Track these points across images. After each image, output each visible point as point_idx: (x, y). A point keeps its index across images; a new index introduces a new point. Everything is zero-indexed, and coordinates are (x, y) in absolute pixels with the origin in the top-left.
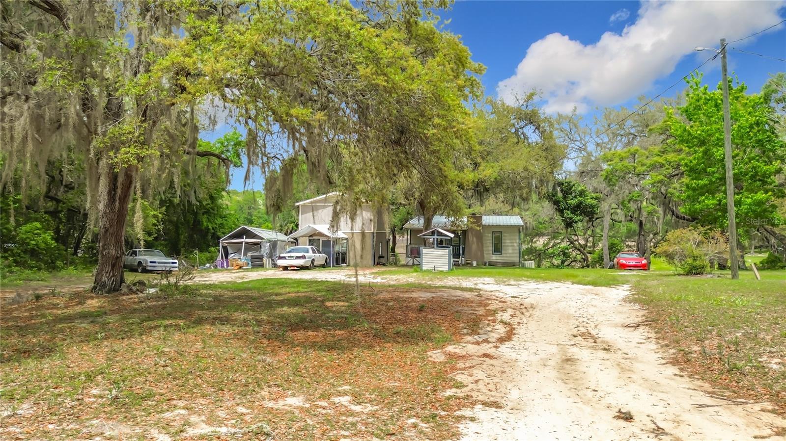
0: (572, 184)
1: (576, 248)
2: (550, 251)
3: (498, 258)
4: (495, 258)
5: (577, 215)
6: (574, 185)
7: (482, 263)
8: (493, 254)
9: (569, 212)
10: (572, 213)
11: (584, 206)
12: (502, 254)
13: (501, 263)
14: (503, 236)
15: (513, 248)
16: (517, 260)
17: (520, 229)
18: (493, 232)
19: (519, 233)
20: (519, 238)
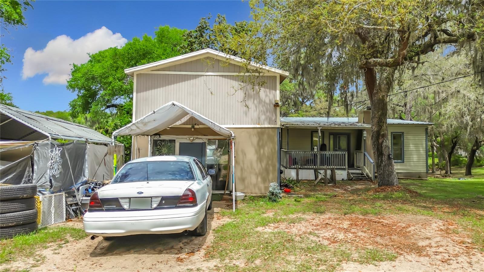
3: (400, 167)
12: (403, 162)
13: (402, 174)
14: (405, 138)
15: (419, 154)
16: (423, 170)
17: (427, 128)
18: (392, 133)
19: (426, 134)
20: (426, 141)
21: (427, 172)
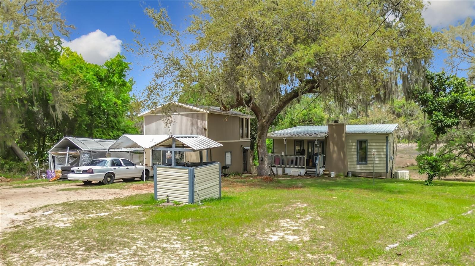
0: (445, 77)
1: (469, 154)
2: (447, 156)
3: (363, 168)
4: (359, 168)
5: (451, 117)
6: (448, 78)
7: (344, 173)
8: (357, 164)
9: (439, 114)
10: (444, 115)
11: (461, 105)
12: (367, 164)
13: (366, 174)
14: (368, 145)
15: (380, 158)
16: (384, 171)
17: (388, 136)
18: (357, 140)
19: (387, 141)
20: (386, 147)
21: (387, 173)
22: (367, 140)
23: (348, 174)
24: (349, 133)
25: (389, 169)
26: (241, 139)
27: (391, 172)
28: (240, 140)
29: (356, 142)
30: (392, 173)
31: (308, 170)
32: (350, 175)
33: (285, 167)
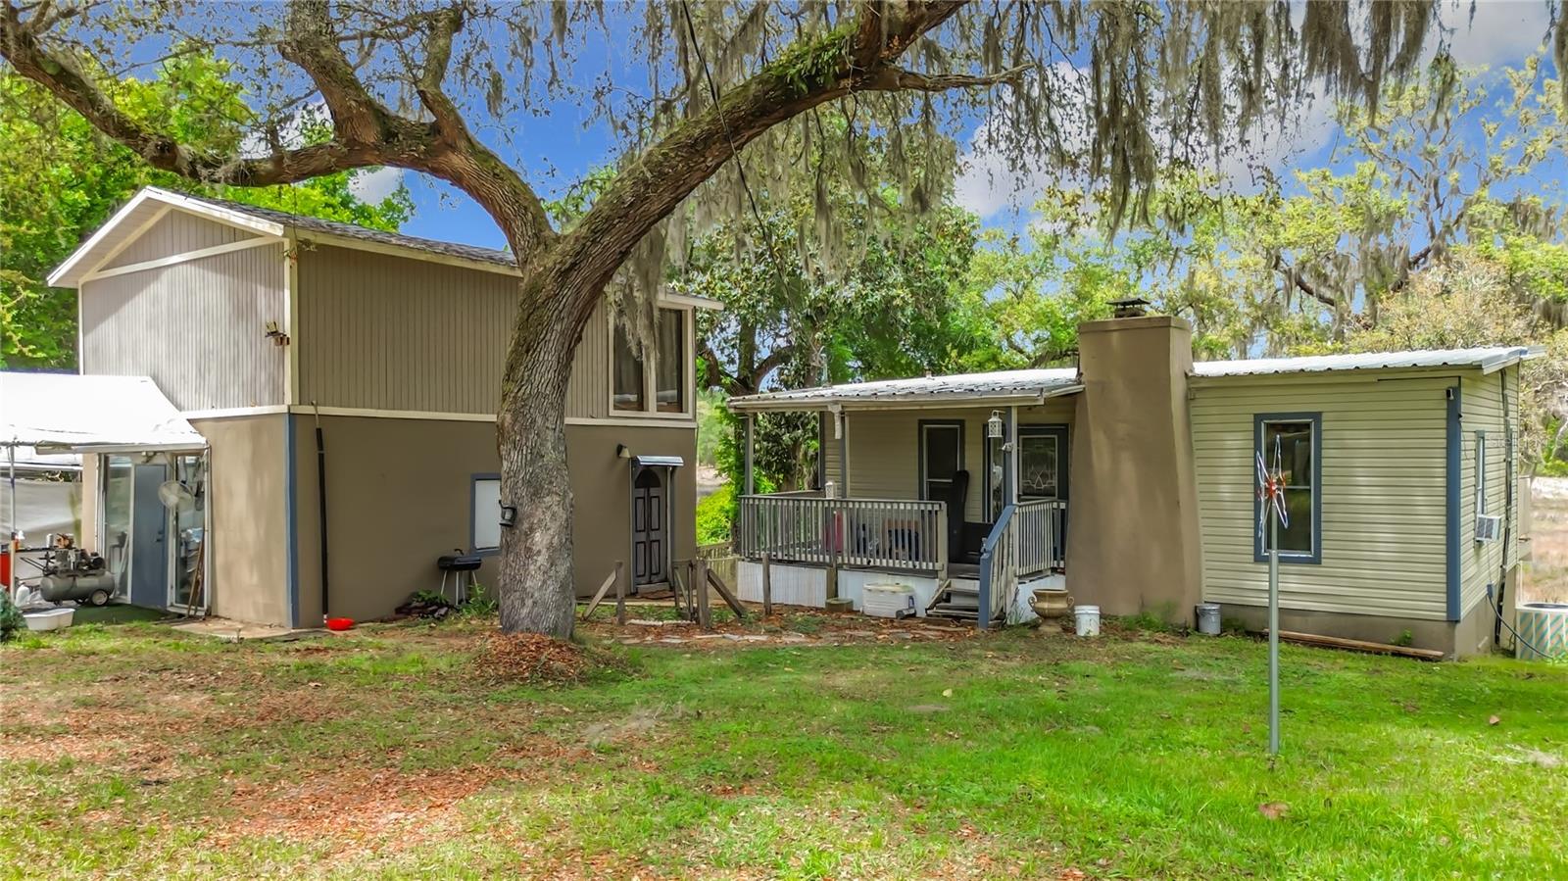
3: (1292, 583)
7: (1171, 613)
8: (1261, 559)
12: (1316, 561)
13: (1312, 621)
14: (1325, 443)
15: (1405, 524)
16: (1434, 606)
17: (1457, 390)
18: (1258, 418)
19: (1448, 419)
20: (1448, 457)
21: (1453, 620)
22: (1317, 416)
23: (1198, 614)
24: (1202, 376)
25: (1471, 598)
26: (612, 412)
27: (1492, 614)
28: (608, 416)
29: (1251, 426)
30: (1498, 622)
31: (959, 585)
32: (1212, 625)
33: (840, 567)
